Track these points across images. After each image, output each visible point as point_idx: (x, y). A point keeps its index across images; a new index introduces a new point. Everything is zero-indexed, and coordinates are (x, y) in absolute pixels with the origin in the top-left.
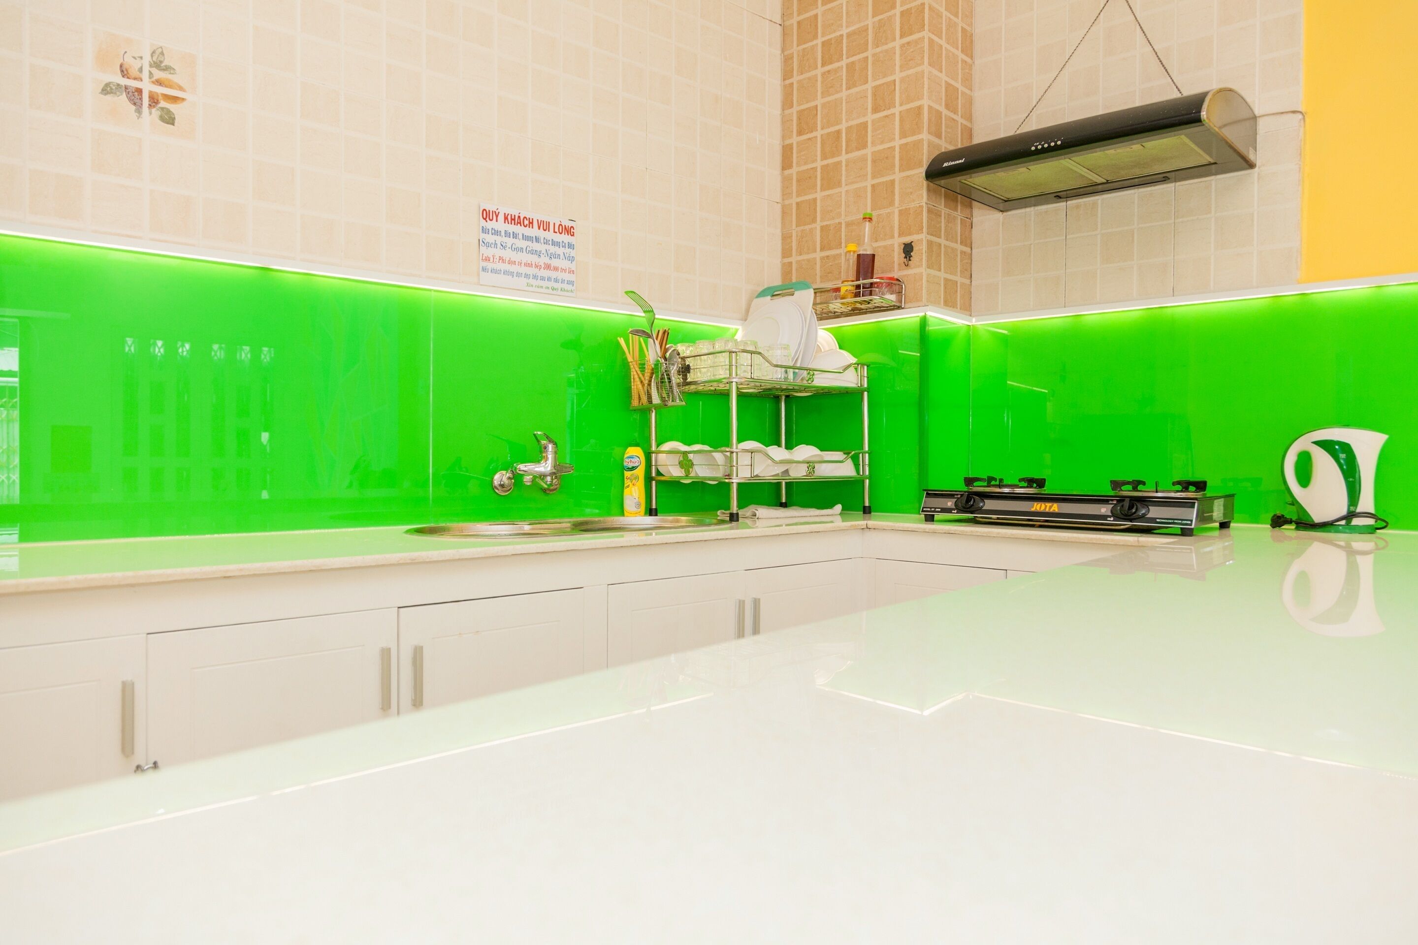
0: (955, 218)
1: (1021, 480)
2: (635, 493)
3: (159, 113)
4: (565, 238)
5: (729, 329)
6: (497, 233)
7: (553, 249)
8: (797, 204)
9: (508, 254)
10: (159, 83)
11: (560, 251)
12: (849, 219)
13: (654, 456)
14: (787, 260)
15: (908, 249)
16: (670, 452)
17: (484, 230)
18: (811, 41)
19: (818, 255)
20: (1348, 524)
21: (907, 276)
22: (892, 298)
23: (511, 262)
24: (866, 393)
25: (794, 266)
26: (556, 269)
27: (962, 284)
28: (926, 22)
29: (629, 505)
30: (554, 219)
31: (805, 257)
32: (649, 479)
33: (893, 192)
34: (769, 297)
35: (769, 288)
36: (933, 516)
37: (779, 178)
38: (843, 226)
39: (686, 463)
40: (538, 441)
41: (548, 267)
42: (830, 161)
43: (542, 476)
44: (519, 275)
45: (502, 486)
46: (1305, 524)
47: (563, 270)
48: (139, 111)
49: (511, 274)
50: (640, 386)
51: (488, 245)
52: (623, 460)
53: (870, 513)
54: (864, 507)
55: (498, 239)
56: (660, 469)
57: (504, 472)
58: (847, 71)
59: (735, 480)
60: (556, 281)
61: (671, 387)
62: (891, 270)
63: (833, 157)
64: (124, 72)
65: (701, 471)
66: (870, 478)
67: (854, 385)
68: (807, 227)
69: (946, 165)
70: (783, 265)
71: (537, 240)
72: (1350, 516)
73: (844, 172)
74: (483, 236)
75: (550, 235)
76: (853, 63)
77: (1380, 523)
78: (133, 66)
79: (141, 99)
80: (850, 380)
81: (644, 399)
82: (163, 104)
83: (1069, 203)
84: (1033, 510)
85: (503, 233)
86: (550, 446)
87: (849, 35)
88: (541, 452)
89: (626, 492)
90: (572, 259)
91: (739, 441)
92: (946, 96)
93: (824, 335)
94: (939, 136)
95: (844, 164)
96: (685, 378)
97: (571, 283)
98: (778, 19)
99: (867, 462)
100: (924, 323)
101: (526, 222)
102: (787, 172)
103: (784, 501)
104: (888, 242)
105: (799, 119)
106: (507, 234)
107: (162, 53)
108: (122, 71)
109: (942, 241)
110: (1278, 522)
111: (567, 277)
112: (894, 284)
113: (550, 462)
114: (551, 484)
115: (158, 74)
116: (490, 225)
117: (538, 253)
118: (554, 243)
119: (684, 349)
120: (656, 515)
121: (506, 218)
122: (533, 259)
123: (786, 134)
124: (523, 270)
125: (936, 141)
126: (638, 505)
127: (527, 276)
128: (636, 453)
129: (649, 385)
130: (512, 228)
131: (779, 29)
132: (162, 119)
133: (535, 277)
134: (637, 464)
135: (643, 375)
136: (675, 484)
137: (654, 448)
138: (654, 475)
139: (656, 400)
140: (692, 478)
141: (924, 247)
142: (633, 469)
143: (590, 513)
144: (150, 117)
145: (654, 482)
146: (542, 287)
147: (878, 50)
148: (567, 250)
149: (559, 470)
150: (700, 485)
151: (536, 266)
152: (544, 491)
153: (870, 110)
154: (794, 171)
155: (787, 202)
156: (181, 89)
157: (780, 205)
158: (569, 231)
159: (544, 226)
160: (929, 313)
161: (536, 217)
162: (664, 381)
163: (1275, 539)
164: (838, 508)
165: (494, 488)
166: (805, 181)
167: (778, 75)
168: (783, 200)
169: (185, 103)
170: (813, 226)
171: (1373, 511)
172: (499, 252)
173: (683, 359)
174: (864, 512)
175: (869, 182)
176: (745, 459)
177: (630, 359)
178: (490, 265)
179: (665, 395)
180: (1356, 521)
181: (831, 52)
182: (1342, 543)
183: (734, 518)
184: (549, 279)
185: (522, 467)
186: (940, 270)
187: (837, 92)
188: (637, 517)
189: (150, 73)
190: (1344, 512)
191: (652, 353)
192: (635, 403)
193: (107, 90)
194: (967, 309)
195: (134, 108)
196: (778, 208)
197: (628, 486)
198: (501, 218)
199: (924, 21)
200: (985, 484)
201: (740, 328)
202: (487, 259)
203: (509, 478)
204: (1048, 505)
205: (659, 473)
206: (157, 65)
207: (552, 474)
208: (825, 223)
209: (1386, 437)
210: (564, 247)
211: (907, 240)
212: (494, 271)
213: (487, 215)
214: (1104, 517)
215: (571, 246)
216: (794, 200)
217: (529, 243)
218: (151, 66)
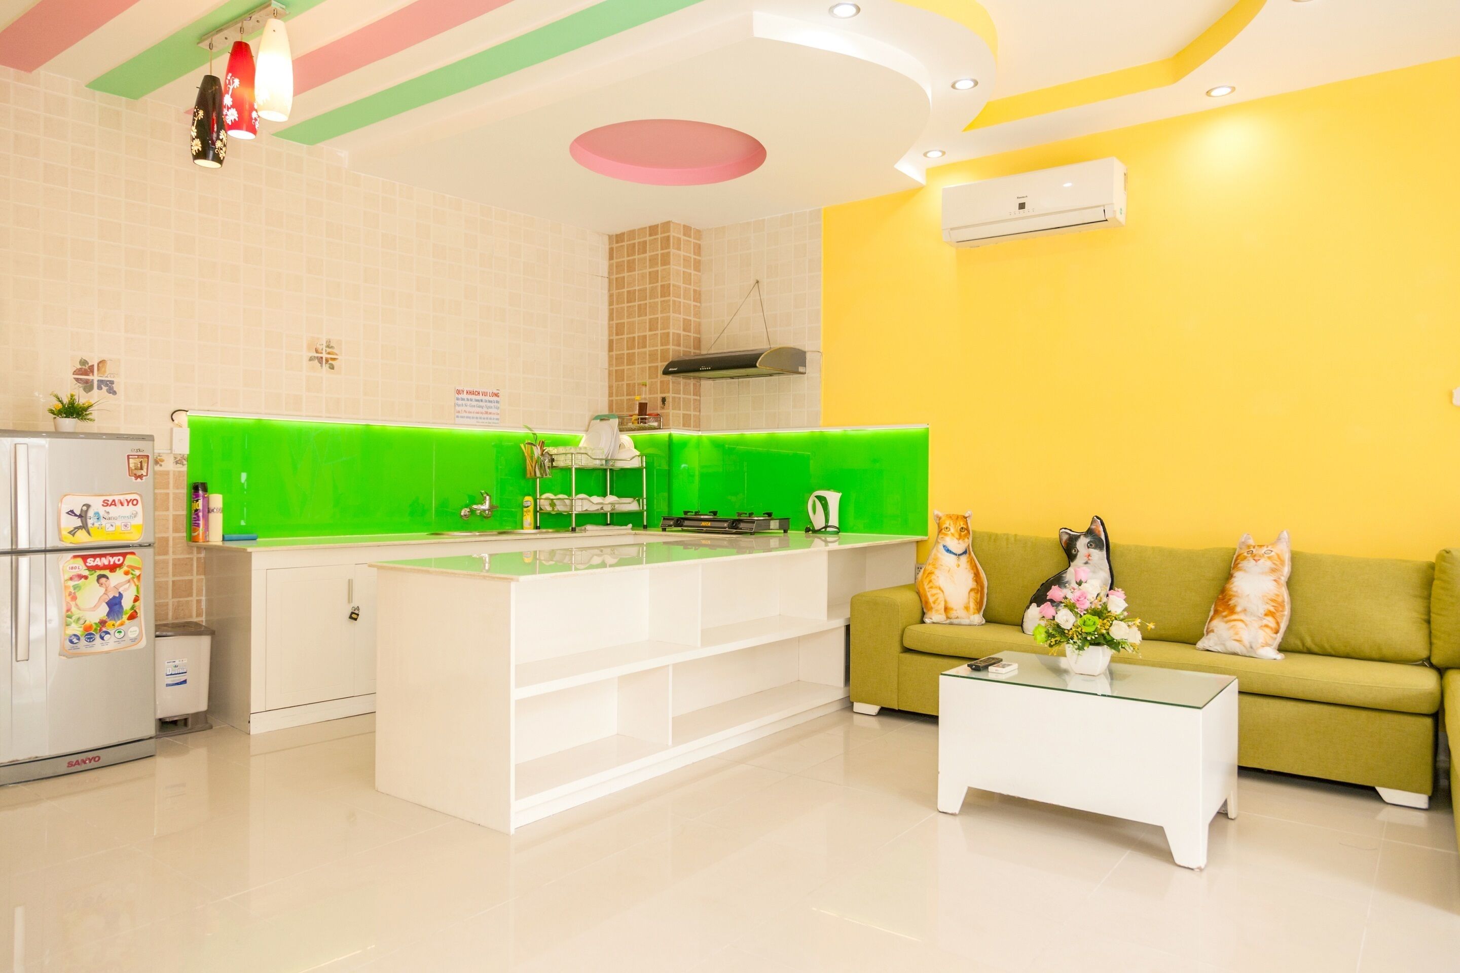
0: (689, 384)
1: (710, 512)
2: (528, 518)
3: (329, 365)
4: (495, 398)
5: (578, 436)
6: (463, 399)
7: (489, 404)
8: (616, 370)
9: (468, 409)
10: (329, 353)
11: (492, 405)
12: (639, 382)
13: (538, 500)
14: (611, 399)
15: (664, 400)
16: (546, 499)
17: (458, 399)
18: (622, 289)
19: (625, 398)
20: (826, 530)
21: (663, 413)
22: (655, 424)
23: (470, 412)
24: (644, 470)
25: (614, 401)
26: (490, 413)
27: (694, 416)
28: (671, 292)
29: (526, 524)
30: (490, 391)
31: (619, 398)
32: (536, 512)
33: (658, 371)
34: (599, 420)
35: (599, 416)
36: (666, 528)
37: (607, 356)
38: (636, 385)
39: (553, 504)
40: (482, 495)
41: (487, 413)
42: (631, 351)
43: (484, 511)
44: (473, 418)
45: (465, 515)
46: (815, 531)
47: (494, 414)
48: (322, 366)
49: (469, 418)
50: (531, 468)
51: (459, 405)
52: (523, 503)
53: (646, 528)
54: (644, 525)
55: (463, 402)
56: (541, 507)
57: (466, 509)
58: (638, 308)
59: (574, 513)
60: (490, 419)
61: (545, 469)
62: (657, 409)
63: (632, 349)
64: (317, 351)
65: (560, 508)
66: (646, 510)
67: (638, 466)
68: (620, 383)
69: (670, 369)
70: (609, 401)
71: (482, 401)
72: (826, 527)
73: (636, 358)
74: (457, 401)
75: (488, 398)
76: (640, 304)
77: (839, 530)
78: (320, 348)
79: (322, 361)
80: (635, 464)
81: (533, 474)
82: (330, 362)
83: (739, 380)
84: (701, 525)
85: (466, 400)
86: (488, 497)
87: (639, 290)
88: (483, 500)
89: (524, 518)
90: (498, 408)
91: (576, 495)
92: (684, 325)
93: (626, 438)
94: (679, 345)
95: (636, 354)
96: (552, 464)
97: (497, 419)
98: (606, 275)
99: (645, 503)
100: (670, 435)
101: (477, 393)
102: (611, 353)
103: (609, 523)
104: (656, 396)
105: (616, 327)
106: (468, 400)
107: (330, 341)
108: (316, 351)
109: (682, 396)
110: (808, 530)
111: (496, 417)
112: (657, 417)
113: (487, 502)
114: (488, 514)
115: (329, 350)
116: (460, 396)
117: (482, 407)
118: (489, 401)
119: (552, 450)
120: (539, 529)
121: (467, 392)
122: (480, 410)
123: (610, 334)
124: (475, 415)
125: (677, 348)
126: (530, 524)
127: (477, 418)
128: (529, 499)
129: (535, 467)
130: (470, 397)
131: (607, 280)
132: (330, 368)
133: (480, 418)
134: (529, 505)
135: (532, 462)
136: (549, 514)
137: (538, 497)
138: (538, 510)
139: (538, 474)
140: (555, 511)
141: (671, 400)
142: (528, 507)
143: (507, 528)
144: (326, 367)
145: (538, 513)
146: (483, 423)
147: (652, 301)
148: (496, 404)
149: (492, 508)
150: (559, 514)
151: (481, 413)
152: (485, 517)
153: (648, 329)
154: (614, 353)
155: (611, 369)
156: (337, 354)
157: (607, 370)
158: (497, 395)
159: (485, 394)
160: (672, 432)
161: (481, 390)
162: (542, 466)
163: (807, 537)
164: (630, 526)
165: (462, 516)
166: (619, 359)
167: (607, 304)
168: (609, 367)
169: (338, 360)
170: (623, 383)
171: (838, 526)
172: (464, 408)
173: (551, 455)
174: (644, 528)
175: (648, 365)
176: (579, 503)
177: (526, 455)
178: (460, 415)
179: (542, 472)
180: (828, 529)
181: (631, 297)
182: (824, 538)
183: (573, 530)
184: (487, 418)
185: (475, 507)
186: (680, 410)
187: (633, 317)
188: (529, 530)
189: (326, 350)
190: (824, 526)
191: (537, 452)
192: (528, 476)
193: (311, 359)
194: (698, 427)
195: (320, 365)
196: (607, 372)
197: (525, 515)
198: (465, 392)
199: (670, 292)
200: (694, 514)
201: (585, 435)
202: (459, 412)
203: (468, 512)
204: (707, 523)
205: (541, 509)
206: (328, 346)
207: (488, 510)
208: (628, 382)
209: (841, 494)
210: (494, 403)
211: (663, 395)
212: (462, 417)
213: (459, 392)
214: (725, 528)
215: (497, 402)
216: (614, 368)
217: (478, 403)
218: (326, 347)
